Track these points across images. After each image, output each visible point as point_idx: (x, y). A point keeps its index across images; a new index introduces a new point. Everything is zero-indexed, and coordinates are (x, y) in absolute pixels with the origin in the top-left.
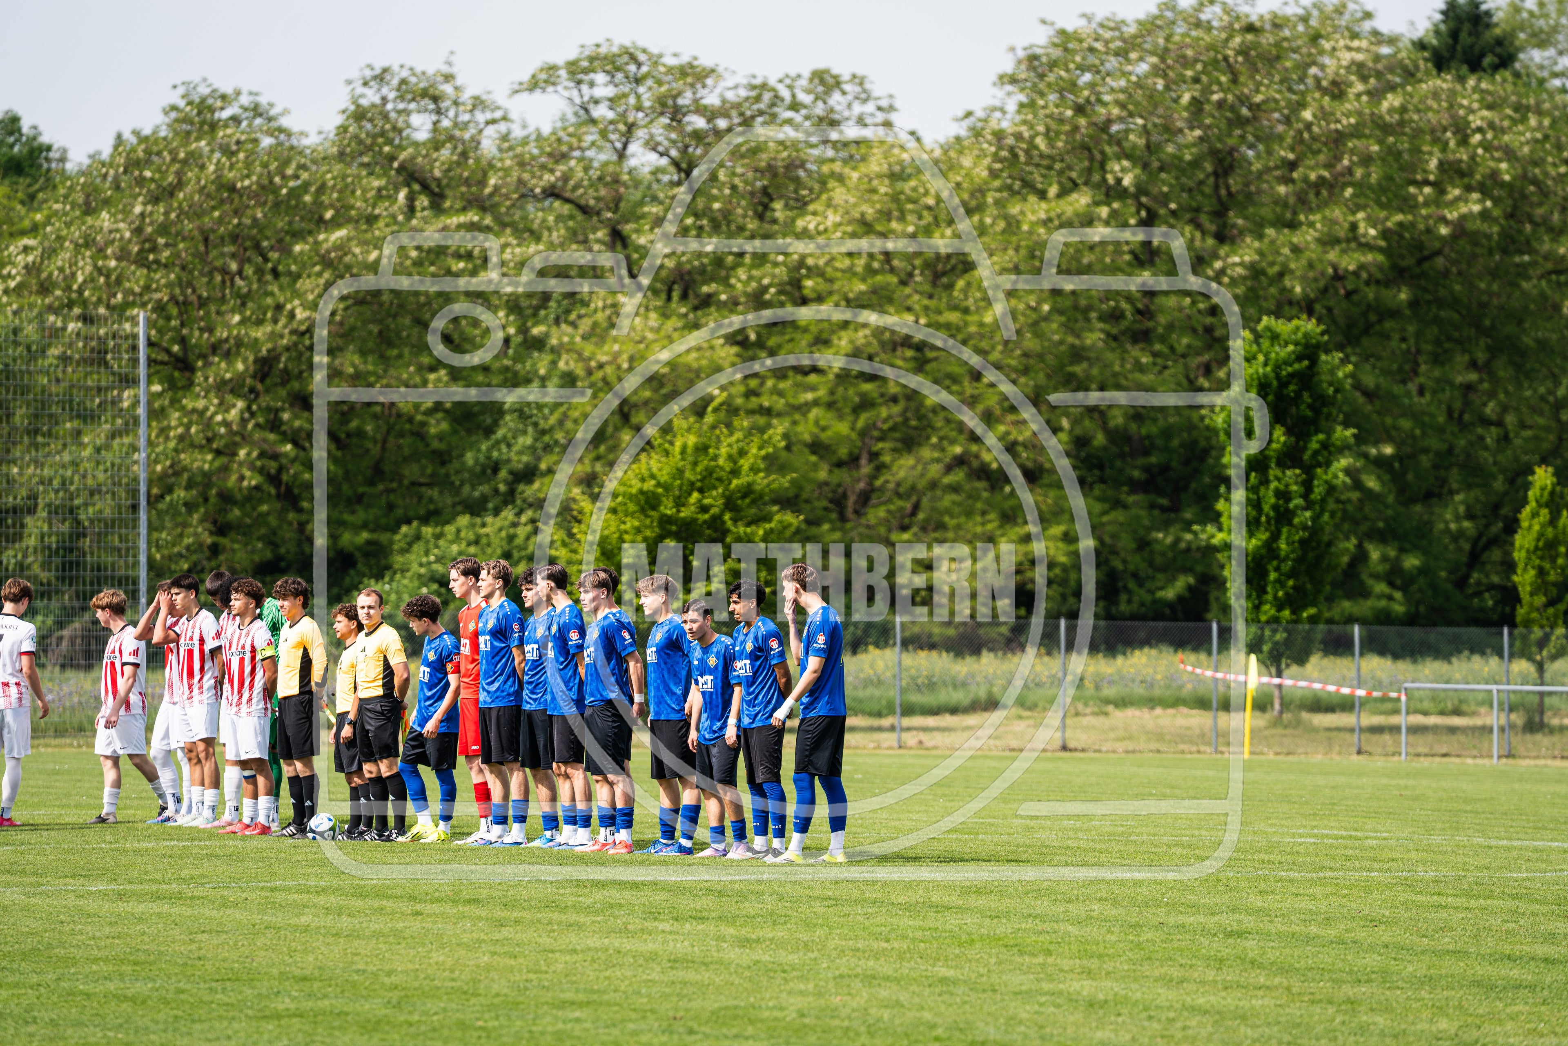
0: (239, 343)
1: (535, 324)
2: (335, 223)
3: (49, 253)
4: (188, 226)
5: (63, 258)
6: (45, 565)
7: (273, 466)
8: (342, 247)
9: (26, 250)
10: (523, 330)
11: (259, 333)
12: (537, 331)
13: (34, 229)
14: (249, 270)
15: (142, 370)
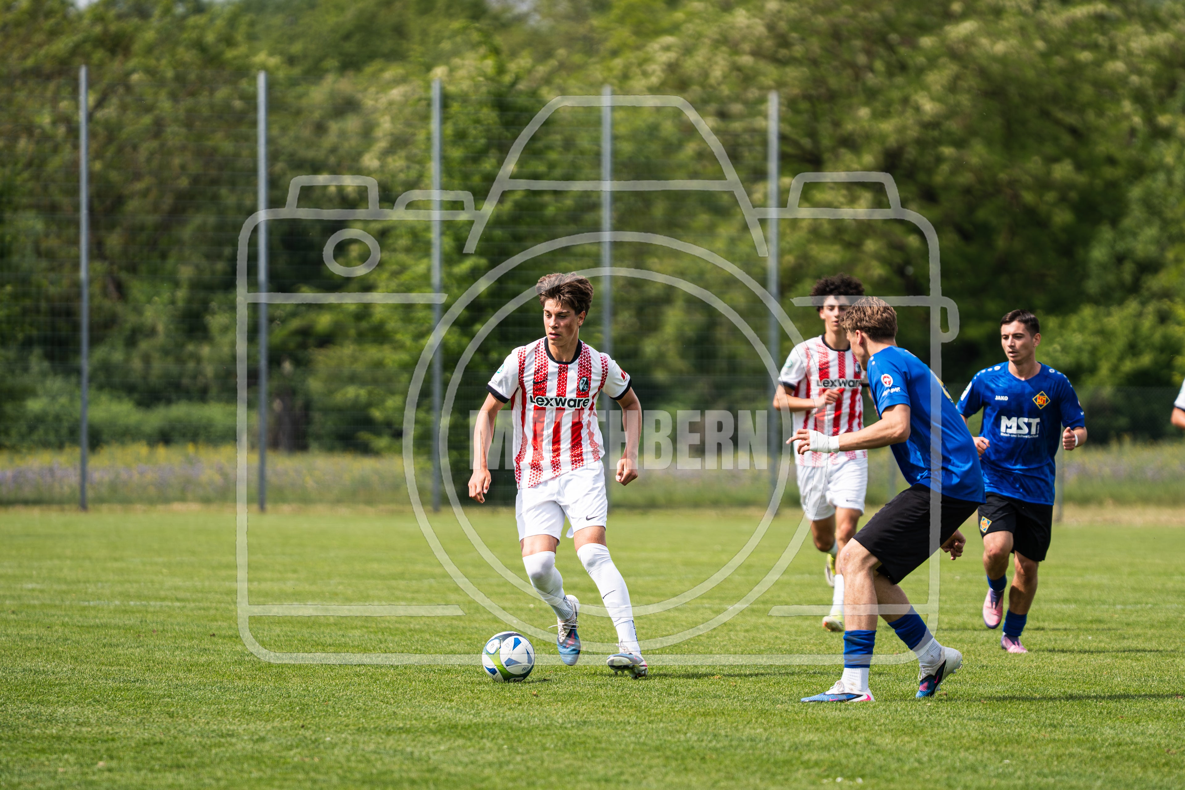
0: (868, 137)
1: (1164, 111)
2: (964, 16)
3: (688, 51)
4: (821, 21)
5: (700, 56)
6: (683, 355)
7: (898, 258)
8: (969, 41)
9: (667, 48)
10: (1150, 120)
11: (887, 126)
12: (1164, 120)
13: (674, 29)
14: (879, 65)
15: (773, 166)
